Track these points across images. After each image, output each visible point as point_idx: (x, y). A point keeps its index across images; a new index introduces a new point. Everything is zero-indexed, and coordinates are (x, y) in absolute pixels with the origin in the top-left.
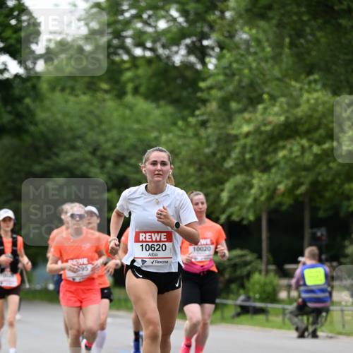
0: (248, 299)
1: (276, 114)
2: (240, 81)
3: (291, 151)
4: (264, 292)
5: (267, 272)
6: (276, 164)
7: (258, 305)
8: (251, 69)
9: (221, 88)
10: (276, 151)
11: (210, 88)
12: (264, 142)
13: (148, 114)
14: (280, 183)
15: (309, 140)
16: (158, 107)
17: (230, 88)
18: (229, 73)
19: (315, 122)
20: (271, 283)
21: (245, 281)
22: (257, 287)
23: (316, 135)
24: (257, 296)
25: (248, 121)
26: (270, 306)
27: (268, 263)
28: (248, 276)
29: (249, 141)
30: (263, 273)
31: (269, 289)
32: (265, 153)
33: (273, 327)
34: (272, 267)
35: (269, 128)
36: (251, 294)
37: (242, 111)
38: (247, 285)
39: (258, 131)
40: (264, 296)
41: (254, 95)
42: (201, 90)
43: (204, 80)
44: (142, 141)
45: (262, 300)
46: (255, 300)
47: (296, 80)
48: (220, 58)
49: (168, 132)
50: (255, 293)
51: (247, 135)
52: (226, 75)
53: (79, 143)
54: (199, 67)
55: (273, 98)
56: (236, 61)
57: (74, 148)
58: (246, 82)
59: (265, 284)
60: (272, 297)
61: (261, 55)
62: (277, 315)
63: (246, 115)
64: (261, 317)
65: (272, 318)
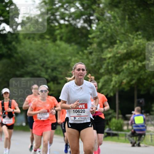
0: (110, 129)
1: (122, 49)
2: (107, 34)
3: (129, 65)
4: (117, 126)
5: (118, 118)
6: (123, 71)
7: (115, 132)
8: (111, 29)
9: (98, 38)
10: (122, 65)
11: (93, 38)
12: (117, 61)
13: (66, 49)
14: (124, 79)
15: (137, 60)
16: (71, 46)
17: (102, 38)
18: (101, 31)
19: (139, 52)
20: (120, 123)
21: (109, 122)
22: (114, 124)
23: (140, 58)
24: (114, 128)
25: (110, 52)
26: (119, 133)
27: (119, 114)
28: (110, 119)
29: (111, 61)
30: (117, 118)
31: (119, 125)
32: (117, 66)
33: (121, 142)
34: (121, 116)
35: (119, 55)
36: (111, 128)
37: (107, 48)
38: (110, 123)
39: (114, 56)
40: (117, 128)
41: (113, 41)
42: (89, 38)
43: (91, 34)
44: (63, 61)
45: (116, 130)
46: (113, 130)
47: (131, 34)
48: (98, 24)
49: (75, 57)
50: (113, 127)
51: (110, 58)
52: (100, 32)
53: (36, 61)
54: (89, 28)
55: (121, 42)
56: (105, 26)
57: (34, 64)
58: (109, 35)
59: (117, 123)
60: (120, 129)
61: (116, 23)
62: (122, 137)
63: (109, 49)
64: (115, 138)
65: (120, 138)
